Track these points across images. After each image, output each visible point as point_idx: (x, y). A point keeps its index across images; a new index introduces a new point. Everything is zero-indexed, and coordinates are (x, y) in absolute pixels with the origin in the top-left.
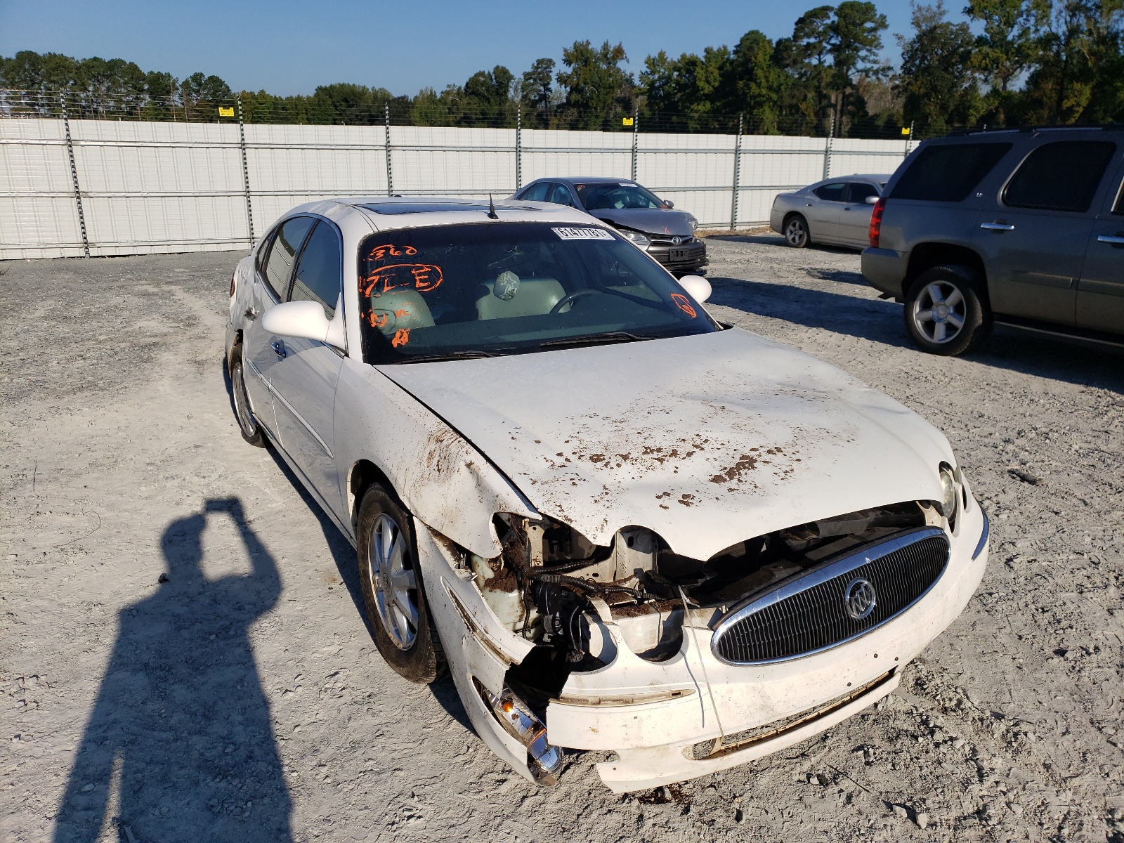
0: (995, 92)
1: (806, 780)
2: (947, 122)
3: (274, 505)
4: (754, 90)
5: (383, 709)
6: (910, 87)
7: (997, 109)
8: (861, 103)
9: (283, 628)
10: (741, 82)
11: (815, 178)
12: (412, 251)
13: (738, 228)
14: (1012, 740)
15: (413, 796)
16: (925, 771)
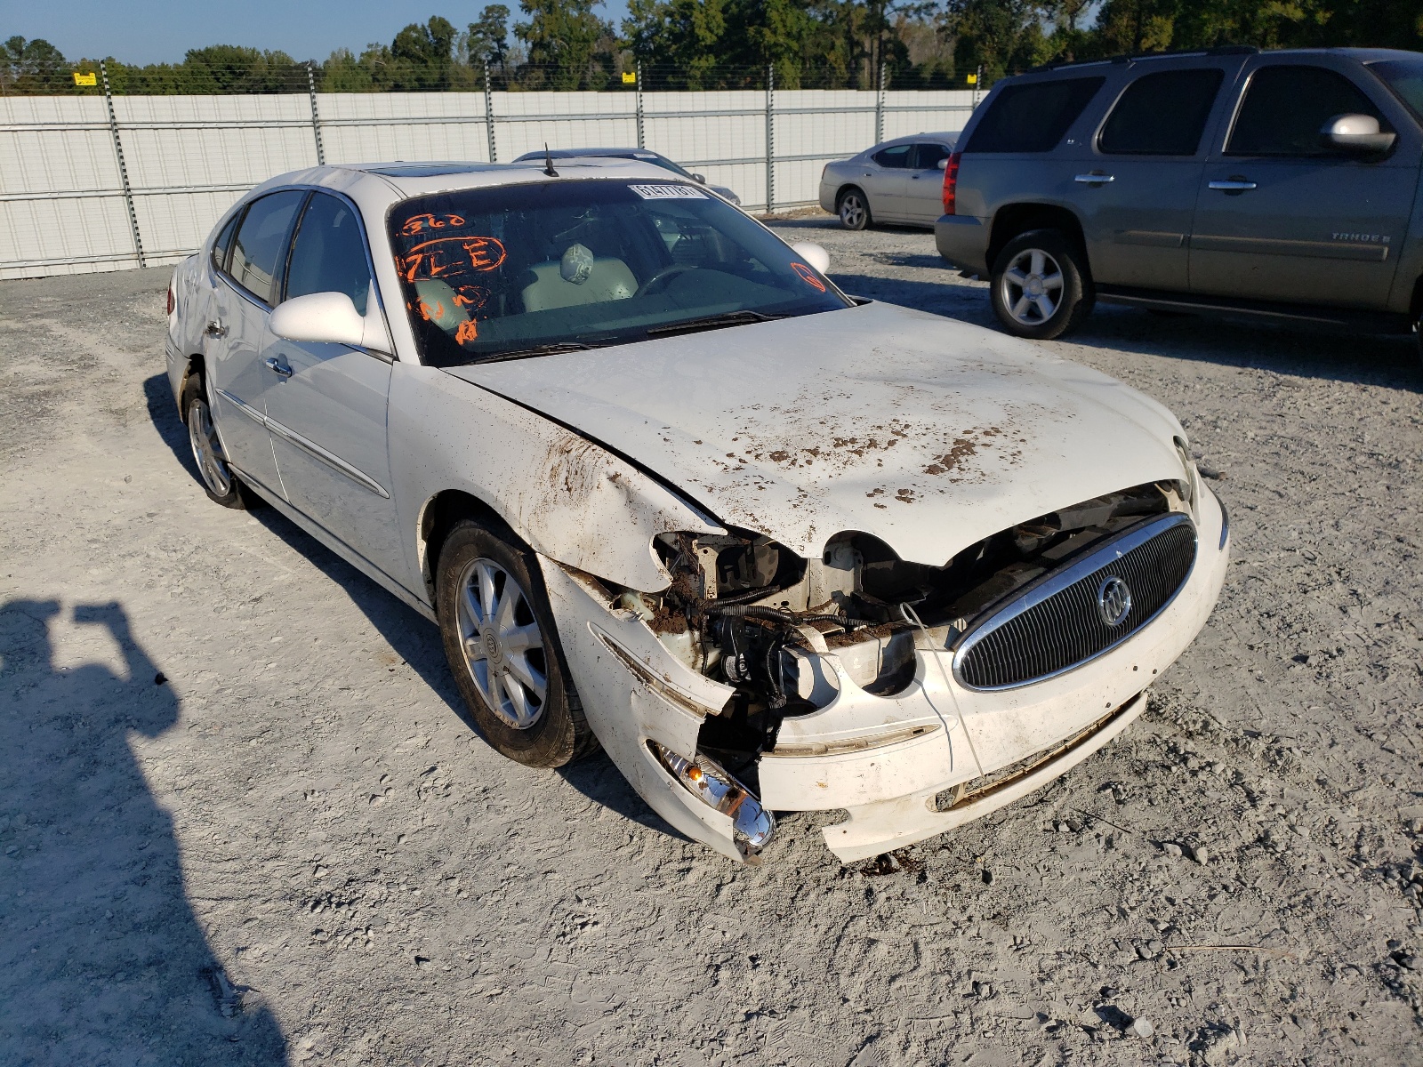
0: (1061, 31)
1: (1053, 829)
2: (1006, 72)
3: (282, 577)
4: (769, 37)
5: (507, 804)
6: (960, 29)
7: (1064, 52)
8: (901, 51)
9: (343, 722)
10: (751, 29)
11: (866, 143)
12: (458, 221)
13: (776, 211)
14: (1275, 758)
15: (580, 901)
16: (1187, 802)
